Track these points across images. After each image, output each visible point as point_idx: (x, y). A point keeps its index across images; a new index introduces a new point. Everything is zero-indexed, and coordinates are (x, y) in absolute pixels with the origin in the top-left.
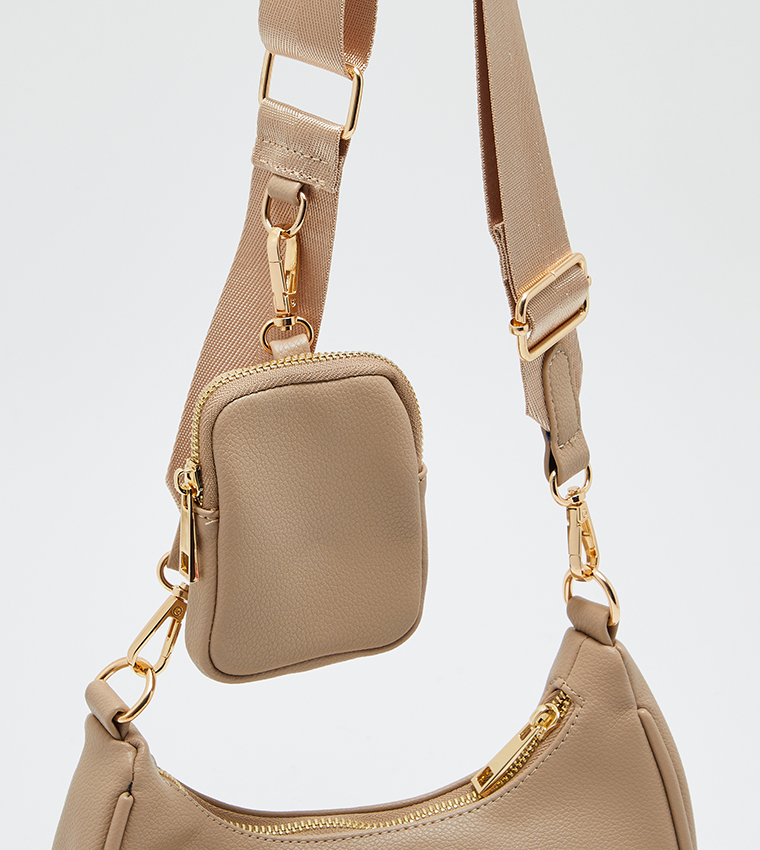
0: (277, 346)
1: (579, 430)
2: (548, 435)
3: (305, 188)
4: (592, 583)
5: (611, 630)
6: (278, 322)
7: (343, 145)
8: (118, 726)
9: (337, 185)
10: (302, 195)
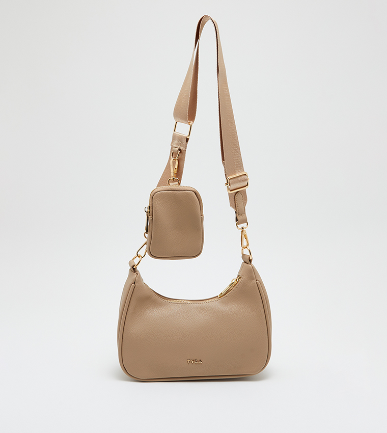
0: (170, 184)
1: (245, 213)
2: (236, 212)
3: (179, 149)
4: (246, 249)
5: (250, 261)
6: (172, 178)
7: (187, 140)
8: (134, 269)
9: (186, 148)
10: (179, 151)
